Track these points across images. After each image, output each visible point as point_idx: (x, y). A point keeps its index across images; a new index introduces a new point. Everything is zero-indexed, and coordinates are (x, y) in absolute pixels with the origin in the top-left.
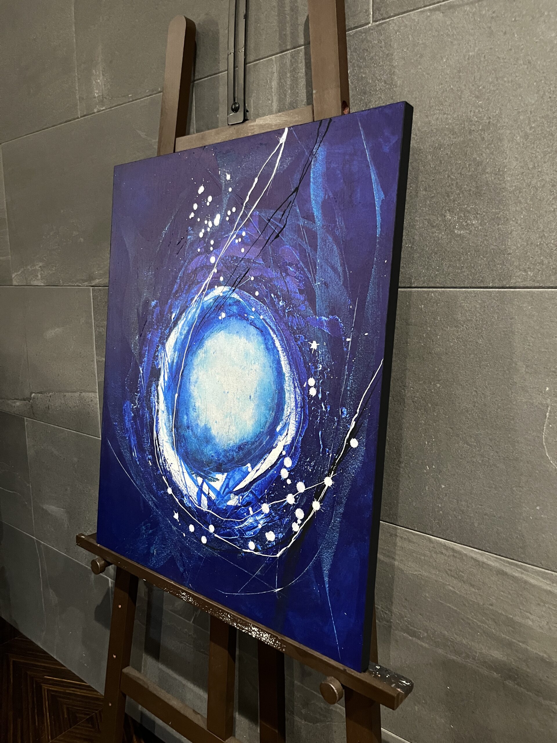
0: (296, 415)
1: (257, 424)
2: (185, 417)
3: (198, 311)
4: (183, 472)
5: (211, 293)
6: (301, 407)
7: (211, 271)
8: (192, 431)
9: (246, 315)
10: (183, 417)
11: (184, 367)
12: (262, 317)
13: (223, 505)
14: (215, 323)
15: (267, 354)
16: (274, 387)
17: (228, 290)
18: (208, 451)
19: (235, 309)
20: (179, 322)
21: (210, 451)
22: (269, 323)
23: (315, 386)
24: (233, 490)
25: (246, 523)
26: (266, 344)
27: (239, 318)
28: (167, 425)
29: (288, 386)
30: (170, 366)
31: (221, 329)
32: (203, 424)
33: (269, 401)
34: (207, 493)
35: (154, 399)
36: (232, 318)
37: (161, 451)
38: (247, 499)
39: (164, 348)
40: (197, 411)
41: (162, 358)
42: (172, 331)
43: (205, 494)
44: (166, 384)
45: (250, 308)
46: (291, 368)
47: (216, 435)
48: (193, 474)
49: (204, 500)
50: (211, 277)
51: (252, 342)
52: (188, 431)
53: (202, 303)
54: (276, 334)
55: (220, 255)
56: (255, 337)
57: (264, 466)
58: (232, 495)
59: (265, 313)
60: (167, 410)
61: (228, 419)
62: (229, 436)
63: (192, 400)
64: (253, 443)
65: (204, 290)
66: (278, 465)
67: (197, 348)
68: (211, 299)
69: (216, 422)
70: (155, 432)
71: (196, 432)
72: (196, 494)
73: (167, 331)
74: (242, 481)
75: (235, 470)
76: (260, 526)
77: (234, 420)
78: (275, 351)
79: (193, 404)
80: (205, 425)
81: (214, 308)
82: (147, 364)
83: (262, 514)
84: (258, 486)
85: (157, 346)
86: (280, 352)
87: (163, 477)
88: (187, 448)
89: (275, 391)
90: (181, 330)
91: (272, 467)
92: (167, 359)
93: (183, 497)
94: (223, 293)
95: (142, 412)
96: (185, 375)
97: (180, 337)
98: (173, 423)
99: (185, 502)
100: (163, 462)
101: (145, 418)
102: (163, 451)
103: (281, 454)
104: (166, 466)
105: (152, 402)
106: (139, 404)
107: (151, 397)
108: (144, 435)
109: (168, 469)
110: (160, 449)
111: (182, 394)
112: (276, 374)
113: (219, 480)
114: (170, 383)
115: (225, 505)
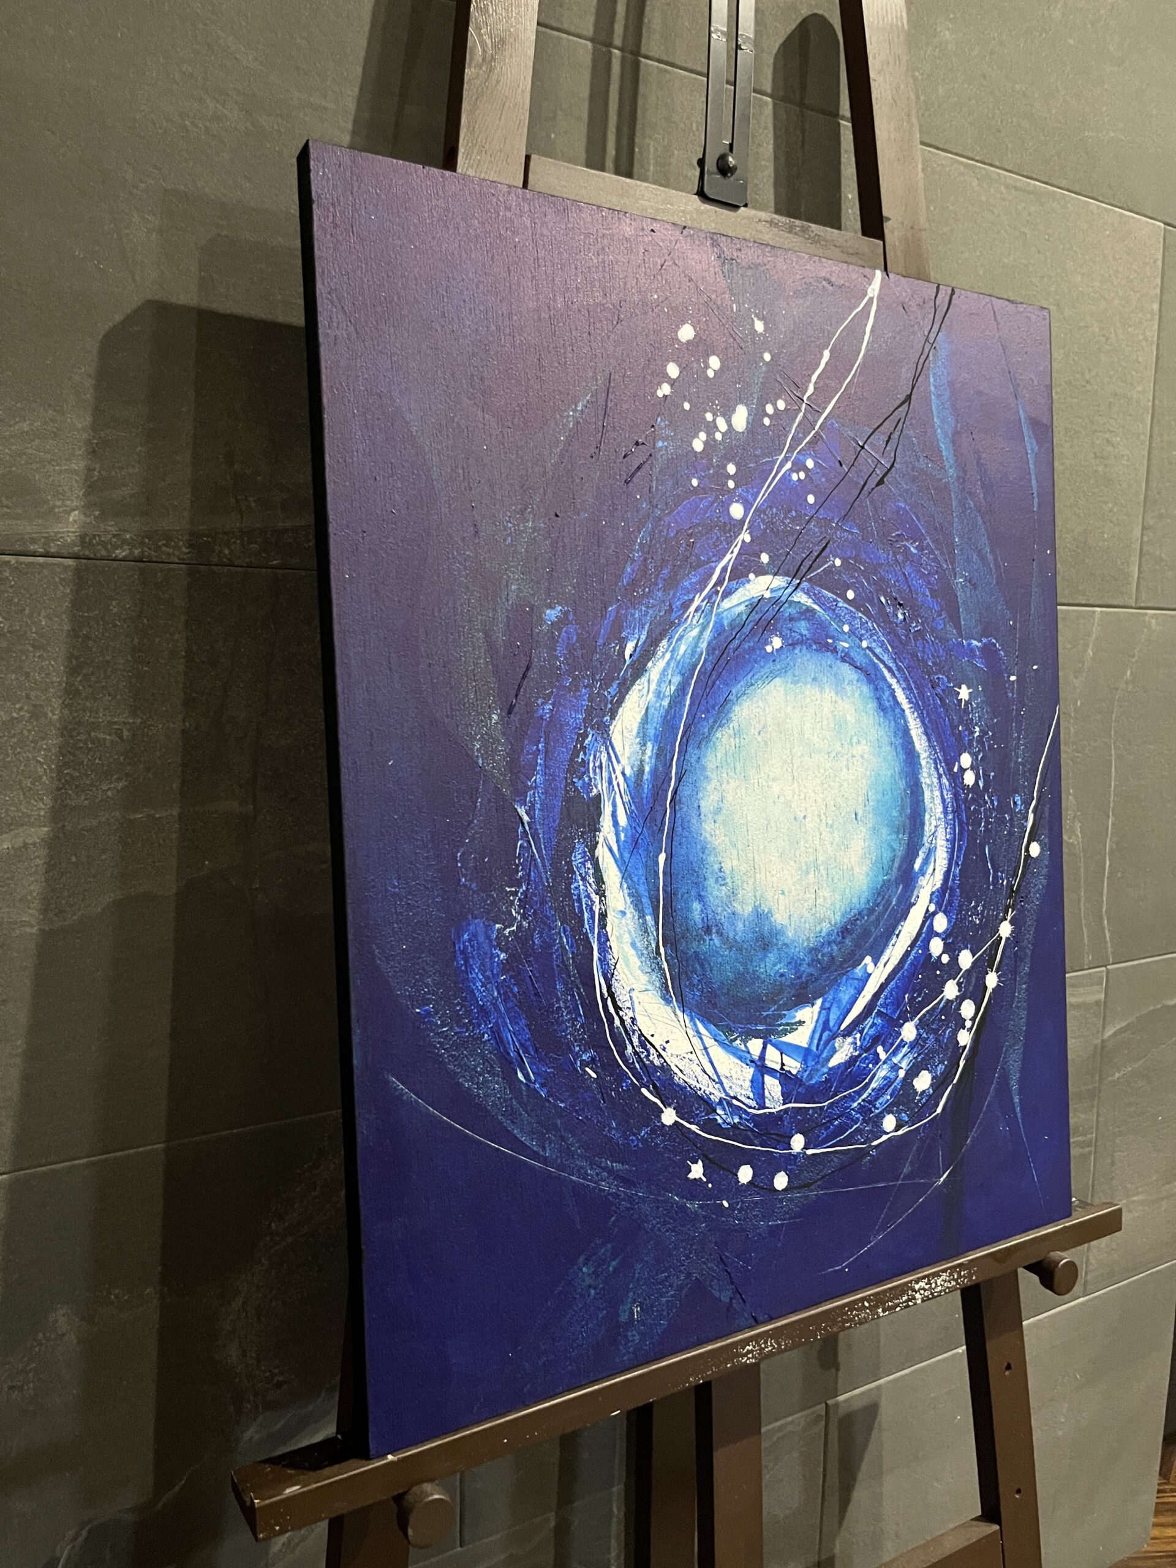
0: (946, 828)
1: (875, 868)
2: (696, 906)
3: (707, 635)
4: (705, 1048)
5: (740, 590)
6: (953, 812)
7: (736, 537)
8: (720, 933)
9: (830, 641)
10: (689, 909)
11: (679, 780)
12: (865, 644)
13: (821, 1073)
14: (756, 661)
15: (882, 720)
16: (902, 784)
17: (784, 584)
18: (772, 966)
19: (803, 628)
20: (650, 664)
21: (775, 965)
22: (881, 657)
23: (972, 768)
24: (839, 1028)
25: (873, 1085)
26: (878, 699)
27: (814, 647)
28: (638, 944)
29: (928, 776)
30: (632, 785)
31: (772, 675)
32: (749, 909)
33: (895, 814)
34: (778, 1067)
35: (584, 888)
36: (798, 648)
37: (628, 1021)
38: (872, 1032)
39: (607, 741)
40: (728, 880)
41: (601, 767)
42: (628, 690)
43: (772, 1072)
44: (622, 835)
45: (839, 626)
46: (929, 740)
47: (785, 922)
48: (735, 1039)
49: (773, 1087)
50: (736, 551)
51: (848, 697)
52: (707, 938)
53: (718, 615)
54: (896, 678)
55: (755, 500)
56: (854, 687)
57: (895, 952)
58: (838, 1042)
59: (871, 636)
60: (636, 905)
61: (811, 876)
62: (818, 915)
63: (711, 859)
64: (871, 911)
65: (720, 582)
66: (923, 935)
67: (712, 727)
68: (740, 604)
69: (783, 893)
70: (599, 980)
71: (731, 935)
72: (748, 1084)
73: (613, 689)
74: (856, 999)
75: (840, 983)
76: (902, 1074)
77: (825, 875)
78: (897, 711)
79: (716, 867)
80: (755, 908)
81: (750, 627)
82: (545, 793)
83: (904, 1047)
84: (891, 995)
85: (579, 735)
86: (908, 712)
87: (644, 1091)
88: (709, 983)
89: (905, 790)
90: (659, 684)
91: (913, 945)
92: (618, 768)
93: (715, 1111)
94: (772, 591)
95: (541, 937)
96: (684, 799)
97: (658, 705)
98: (658, 935)
99: (720, 1121)
100: (637, 1049)
101: (557, 950)
102: (633, 1019)
103: (927, 910)
104: (648, 1055)
105: (579, 895)
106: (524, 917)
107: (571, 883)
108: (558, 1002)
109: (657, 1062)
110: (624, 1018)
111: (680, 852)
112: (902, 757)
113: (804, 1022)
114: (638, 828)
115: (825, 1070)
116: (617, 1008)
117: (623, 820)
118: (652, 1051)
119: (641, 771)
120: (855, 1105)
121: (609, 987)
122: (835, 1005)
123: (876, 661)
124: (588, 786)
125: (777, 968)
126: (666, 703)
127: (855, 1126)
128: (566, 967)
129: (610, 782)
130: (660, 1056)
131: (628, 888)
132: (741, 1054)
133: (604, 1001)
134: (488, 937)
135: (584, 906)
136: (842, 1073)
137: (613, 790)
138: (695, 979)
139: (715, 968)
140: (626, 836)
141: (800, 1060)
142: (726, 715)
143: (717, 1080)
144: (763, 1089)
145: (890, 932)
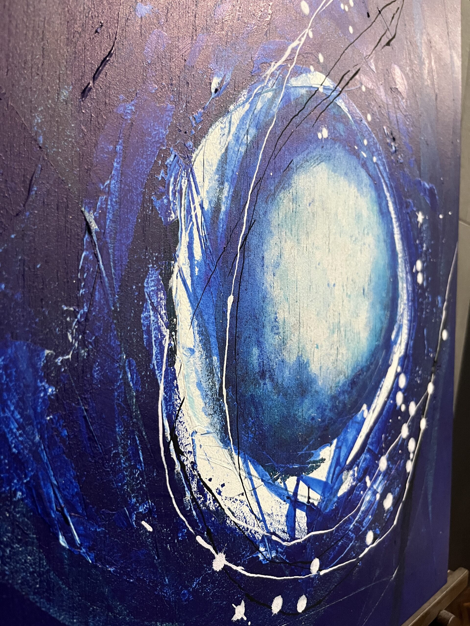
0: (408, 312)
1: (371, 335)
2: (255, 351)
3: (279, 102)
4: (254, 489)
5: (304, 75)
6: (412, 300)
8: (272, 380)
9: (356, 147)
10: (249, 353)
11: (249, 228)
12: (374, 159)
13: (333, 502)
14: (310, 142)
15: (380, 221)
16: (388, 273)
17: (332, 87)
18: (306, 411)
19: (341, 129)
20: (232, 107)
21: (309, 410)
22: (382, 173)
23: (421, 271)
24: (346, 463)
26: (379, 204)
27: (347, 148)
28: (204, 385)
29: (402, 270)
30: (208, 221)
31: (321, 160)
32: (294, 358)
34: (305, 501)
35: (155, 318)
36: (338, 144)
38: (364, 465)
39: (189, 168)
40: (281, 330)
43: (301, 506)
44: (197, 270)
45: (362, 138)
46: (403, 245)
47: (317, 373)
48: (278, 478)
49: (301, 519)
50: (302, 41)
51: (364, 196)
52: (262, 382)
53: (287, 89)
55: (317, 7)
56: (367, 190)
57: (379, 401)
58: (344, 475)
59: (378, 155)
60: (204, 344)
61: (335, 335)
62: (338, 368)
63: (269, 309)
66: (394, 390)
67: (277, 187)
68: (303, 87)
69: (317, 347)
71: (280, 381)
72: (283, 519)
73: (198, 116)
75: (348, 426)
76: (378, 497)
77: (344, 336)
78: (389, 218)
79: (273, 316)
80: (299, 357)
81: (308, 110)
83: (380, 475)
84: (376, 435)
85: (162, 151)
87: (199, 539)
88: (260, 426)
89: (390, 279)
91: (388, 397)
92: (197, 200)
93: (258, 549)
94: (325, 88)
95: (102, 369)
96: (252, 248)
97: (236, 149)
98: (222, 376)
99: (261, 558)
100: (195, 496)
101: (119, 387)
102: (194, 464)
103: (396, 371)
104: (205, 500)
105: (149, 326)
106: (83, 344)
107: (141, 312)
108: (116, 447)
109: (212, 507)
110: (185, 463)
111: (246, 296)
112: (390, 253)
113: (325, 460)
114: (211, 266)
115: (335, 499)
116: (179, 453)
117: (198, 254)
118: (209, 496)
119: (217, 209)
120: (351, 526)
121: (173, 429)
122: (344, 444)
123: (380, 175)
124: (167, 210)
125: (310, 412)
126: (243, 149)
127: (351, 544)
128: (129, 406)
129: (189, 211)
130: (216, 500)
131: (199, 325)
132: (281, 491)
133: (166, 445)
134: (33, 366)
135: (154, 339)
136: (345, 501)
137: (191, 220)
138: (250, 421)
139: (266, 412)
140: (199, 271)
141: (320, 492)
142: (288, 179)
143: (261, 519)
144: (295, 522)
145: (377, 387)
